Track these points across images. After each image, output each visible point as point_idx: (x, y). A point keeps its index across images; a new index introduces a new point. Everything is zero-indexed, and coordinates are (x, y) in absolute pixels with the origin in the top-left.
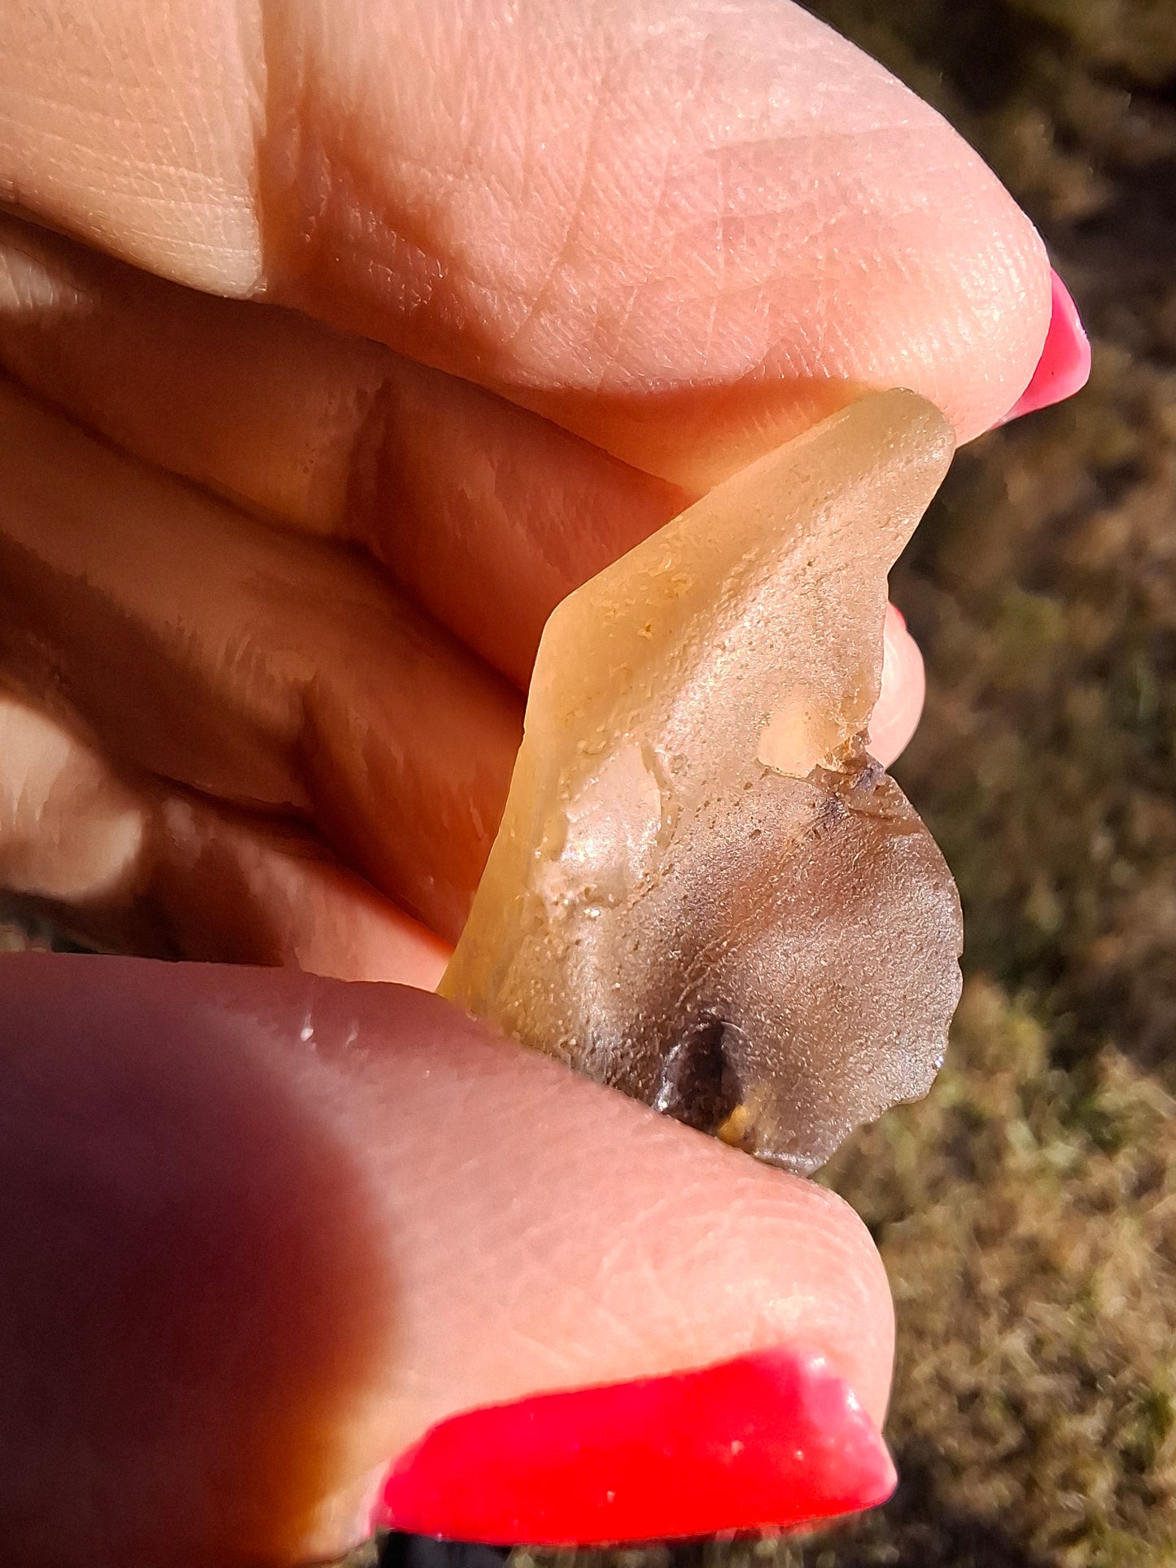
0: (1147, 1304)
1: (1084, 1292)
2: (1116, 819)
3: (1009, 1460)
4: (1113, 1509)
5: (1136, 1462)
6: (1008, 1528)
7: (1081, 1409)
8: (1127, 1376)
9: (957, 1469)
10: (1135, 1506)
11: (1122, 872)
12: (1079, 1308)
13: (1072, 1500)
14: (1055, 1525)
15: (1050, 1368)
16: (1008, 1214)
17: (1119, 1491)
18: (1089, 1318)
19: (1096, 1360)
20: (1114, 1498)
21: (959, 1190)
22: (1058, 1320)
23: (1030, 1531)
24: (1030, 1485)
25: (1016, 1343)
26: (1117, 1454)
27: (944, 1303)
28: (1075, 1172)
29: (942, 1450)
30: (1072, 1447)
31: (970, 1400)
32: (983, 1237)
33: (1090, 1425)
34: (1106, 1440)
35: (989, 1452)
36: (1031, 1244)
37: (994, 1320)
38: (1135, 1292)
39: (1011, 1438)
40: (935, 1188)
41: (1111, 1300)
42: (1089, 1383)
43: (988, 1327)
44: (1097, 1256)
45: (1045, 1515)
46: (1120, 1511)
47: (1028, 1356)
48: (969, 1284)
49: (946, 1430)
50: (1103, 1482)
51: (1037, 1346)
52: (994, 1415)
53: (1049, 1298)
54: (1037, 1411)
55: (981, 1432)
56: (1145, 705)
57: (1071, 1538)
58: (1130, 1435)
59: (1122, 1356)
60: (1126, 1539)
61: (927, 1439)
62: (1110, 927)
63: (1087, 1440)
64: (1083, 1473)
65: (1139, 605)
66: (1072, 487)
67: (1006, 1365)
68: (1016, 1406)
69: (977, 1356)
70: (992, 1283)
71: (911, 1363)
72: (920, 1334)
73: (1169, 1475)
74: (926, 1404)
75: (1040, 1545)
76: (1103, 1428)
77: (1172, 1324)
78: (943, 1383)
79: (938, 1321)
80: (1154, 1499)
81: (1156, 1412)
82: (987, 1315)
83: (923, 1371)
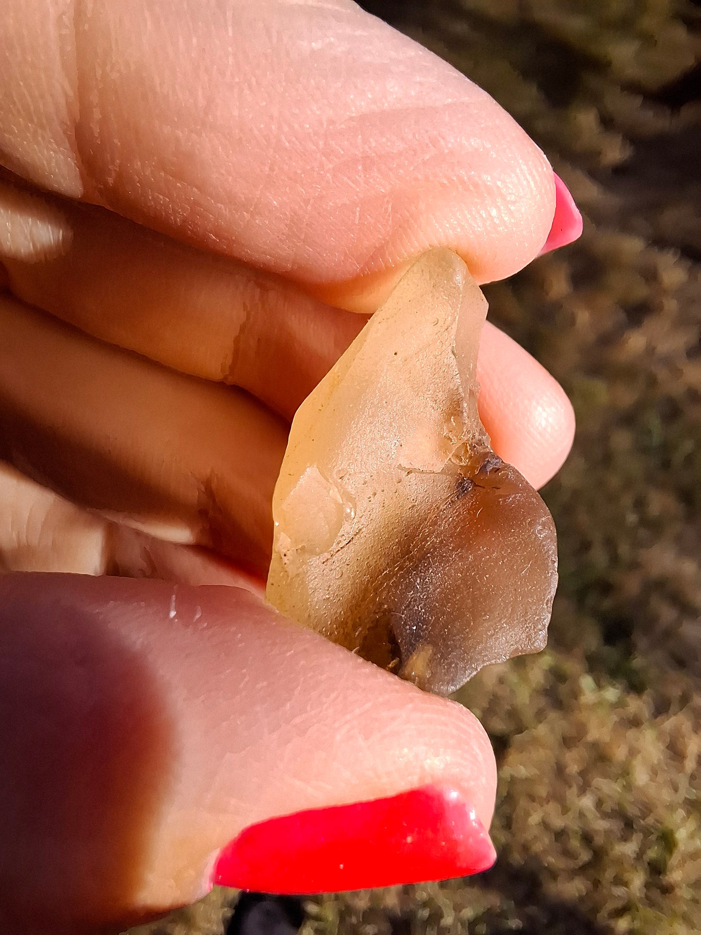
0: (660, 779)
1: (625, 773)
2: (640, 504)
3: (583, 870)
4: (643, 896)
5: (656, 869)
6: (582, 908)
7: (625, 839)
8: (650, 820)
9: (554, 875)
10: (656, 894)
11: (643, 533)
12: (622, 781)
13: (619, 891)
14: (610, 906)
15: (605, 815)
16: (582, 729)
17: (647, 885)
18: (628, 787)
19: (632, 811)
20: (644, 889)
21: (553, 715)
22: (610, 788)
23: (596, 910)
24: (597, 884)
25: (587, 802)
26: (646, 864)
27: (546, 780)
28: (619, 704)
29: (546, 864)
30: (619, 861)
31: (560, 835)
32: (567, 742)
33: (629, 849)
34: (640, 855)
35: (572, 864)
36: (595, 746)
37: (575, 790)
38: (654, 772)
39: (585, 856)
40: (540, 715)
41: (641, 777)
42: (629, 825)
43: (571, 793)
44: (633, 752)
45: (605, 900)
47: (593, 809)
48: (560, 770)
49: (548, 852)
50: (637, 881)
51: (599, 803)
52: (575, 843)
53: (605, 775)
54: (599, 840)
55: (567, 853)
56: (656, 439)
57: (620, 912)
58: (652, 853)
59: (647, 809)
61: (536, 858)
63: (628, 856)
64: (627, 876)
65: (652, 381)
66: (611, 319)
67: (582, 815)
68: (587, 838)
69: (565, 810)
70: (573, 768)
71: (528, 814)
72: (532, 798)
73: (675, 876)
74: (536, 838)
75: (602, 917)
76: (637, 850)
77: (676, 789)
78: (545, 825)
79: (542, 791)
80: (667, 890)
81: (667, 841)
82: (570, 787)
83: (534, 819)
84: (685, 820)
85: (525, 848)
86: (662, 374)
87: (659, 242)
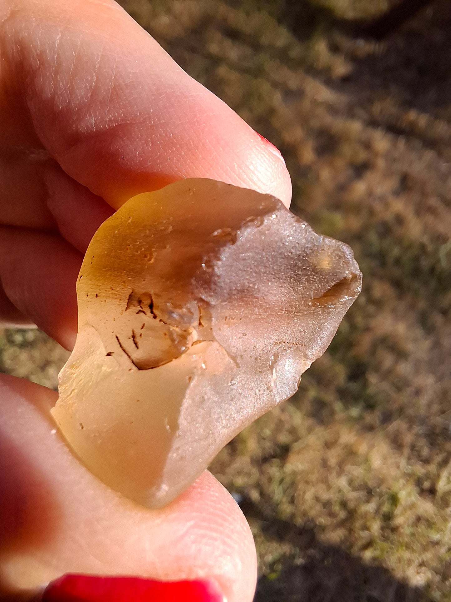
0: (390, 461)
1: (367, 460)
3: (342, 524)
4: (380, 535)
5: (388, 518)
6: (343, 547)
7: (368, 501)
8: (384, 489)
9: (323, 528)
10: (388, 533)
11: (371, 309)
12: (364, 466)
13: (364, 534)
14: (360, 543)
15: (355, 489)
16: (337, 436)
17: (382, 529)
18: (369, 469)
19: (371, 484)
20: (381, 531)
21: (319, 430)
22: (358, 472)
23: (351, 546)
24: (351, 531)
25: (343, 482)
26: (381, 516)
27: (316, 470)
28: (360, 418)
29: (318, 523)
30: (365, 516)
31: (327, 504)
32: (328, 445)
33: (371, 507)
34: (377, 511)
35: (335, 521)
36: (346, 446)
37: (334, 474)
38: (385, 458)
39: (342, 515)
40: (310, 430)
41: (376, 462)
42: (370, 493)
43: (332, 477)
45: (356, 539)
47: (347, 486)
48: (325, 464)
49: (319, 516)
50: (376, 526)
51: (350, 482)
52: (336, 508)
53: (355, 464)
54: (351, 505)
55: (332, 515)
57: (366, 547)
58: (386, 508)
59: (381, 481)
61: (313, 520)
62: (367, 329)
63: (370, 512)
64: (368, 524)
65: (372, 212)
66: (344, 174)
67: (340, 491)
68: (344, 504)
69: (329, 487)
70: (333, 461)
71: (304, 492)
72: (307, 482)
73: (399, 520)
74: (311, 508)
75: (355, 551)
76: (376, 508)
77: (398, 467)
78: (317, 499)
79: (313, 477)
80: (395, 530)
81: (394, 499)
82: (331, 473)
83: (309, 496)
84: (404, 485)
85: (305, 514)
86: (378, 207)
87: (373, 123)
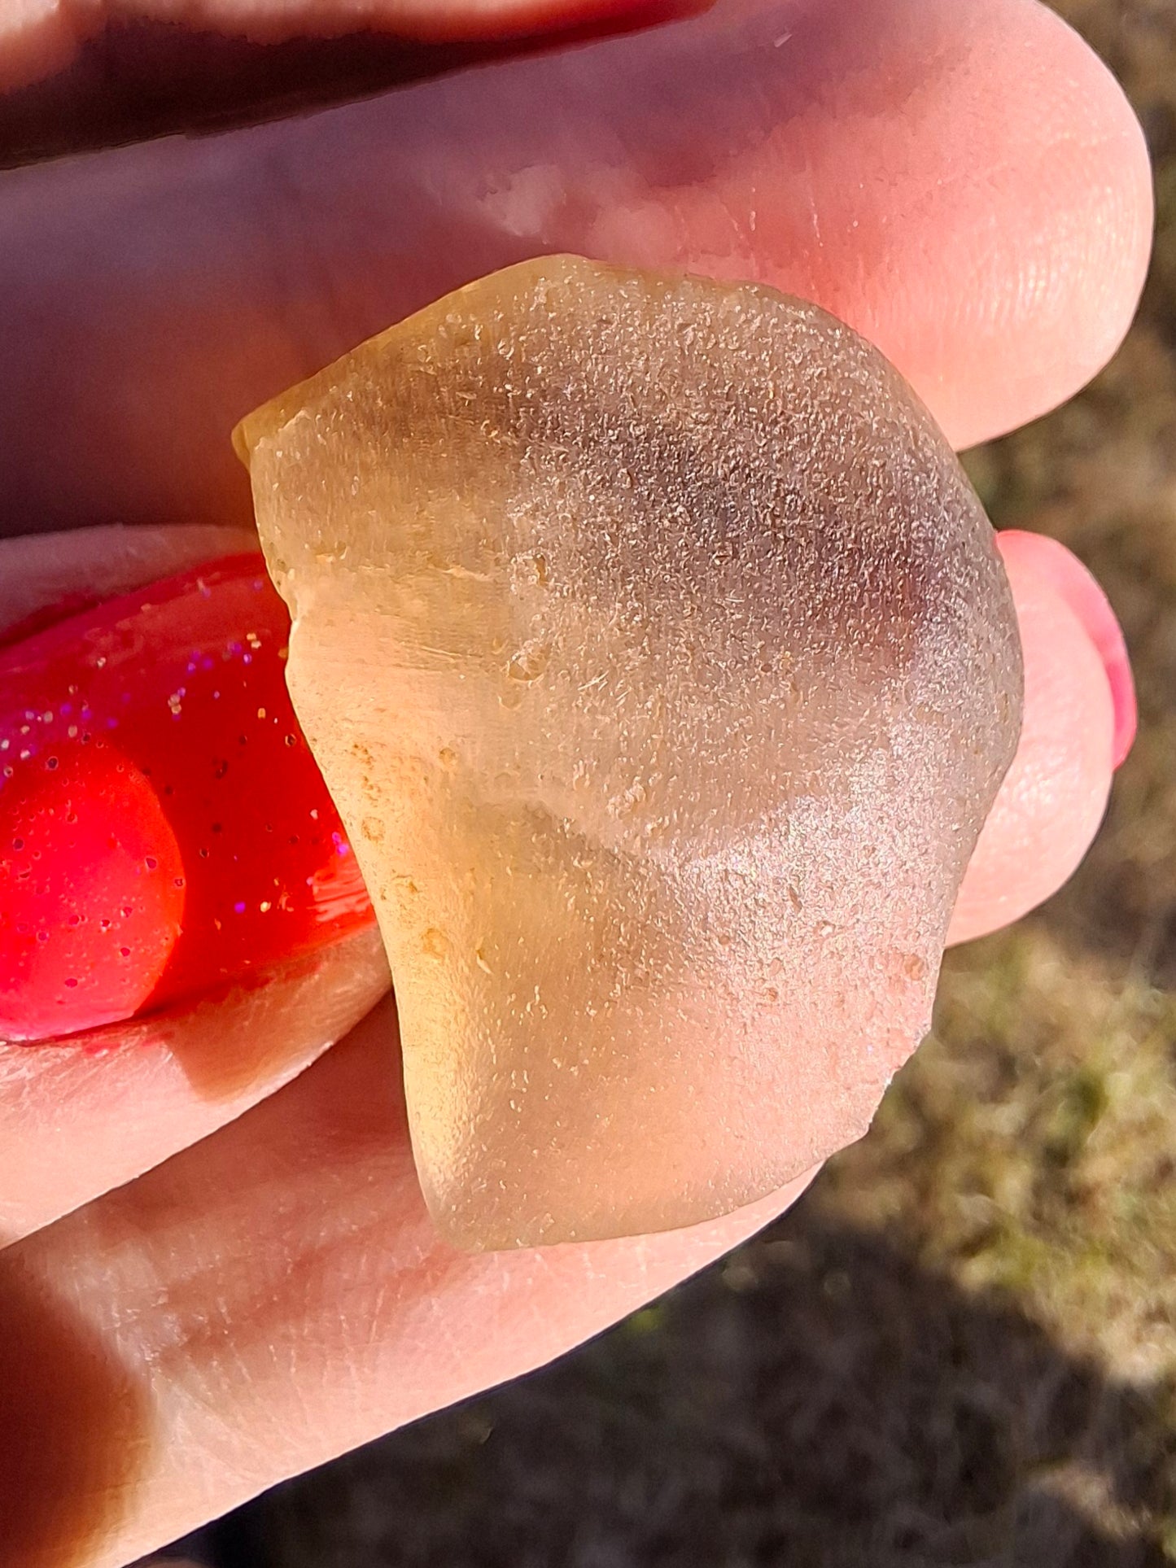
46: (1037, 1216)
60: (1038, 1244)
